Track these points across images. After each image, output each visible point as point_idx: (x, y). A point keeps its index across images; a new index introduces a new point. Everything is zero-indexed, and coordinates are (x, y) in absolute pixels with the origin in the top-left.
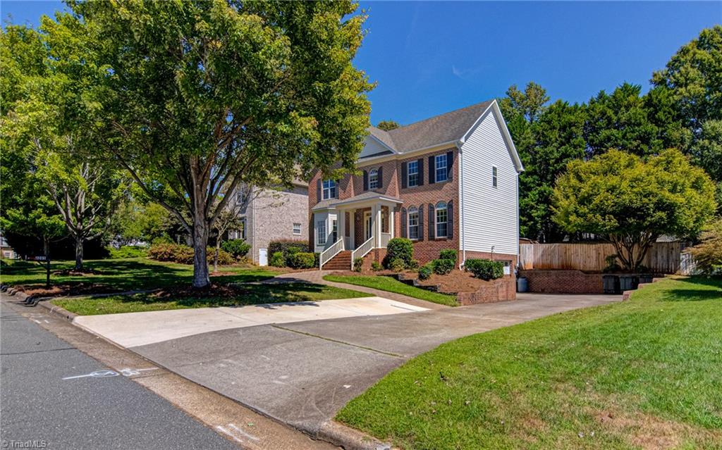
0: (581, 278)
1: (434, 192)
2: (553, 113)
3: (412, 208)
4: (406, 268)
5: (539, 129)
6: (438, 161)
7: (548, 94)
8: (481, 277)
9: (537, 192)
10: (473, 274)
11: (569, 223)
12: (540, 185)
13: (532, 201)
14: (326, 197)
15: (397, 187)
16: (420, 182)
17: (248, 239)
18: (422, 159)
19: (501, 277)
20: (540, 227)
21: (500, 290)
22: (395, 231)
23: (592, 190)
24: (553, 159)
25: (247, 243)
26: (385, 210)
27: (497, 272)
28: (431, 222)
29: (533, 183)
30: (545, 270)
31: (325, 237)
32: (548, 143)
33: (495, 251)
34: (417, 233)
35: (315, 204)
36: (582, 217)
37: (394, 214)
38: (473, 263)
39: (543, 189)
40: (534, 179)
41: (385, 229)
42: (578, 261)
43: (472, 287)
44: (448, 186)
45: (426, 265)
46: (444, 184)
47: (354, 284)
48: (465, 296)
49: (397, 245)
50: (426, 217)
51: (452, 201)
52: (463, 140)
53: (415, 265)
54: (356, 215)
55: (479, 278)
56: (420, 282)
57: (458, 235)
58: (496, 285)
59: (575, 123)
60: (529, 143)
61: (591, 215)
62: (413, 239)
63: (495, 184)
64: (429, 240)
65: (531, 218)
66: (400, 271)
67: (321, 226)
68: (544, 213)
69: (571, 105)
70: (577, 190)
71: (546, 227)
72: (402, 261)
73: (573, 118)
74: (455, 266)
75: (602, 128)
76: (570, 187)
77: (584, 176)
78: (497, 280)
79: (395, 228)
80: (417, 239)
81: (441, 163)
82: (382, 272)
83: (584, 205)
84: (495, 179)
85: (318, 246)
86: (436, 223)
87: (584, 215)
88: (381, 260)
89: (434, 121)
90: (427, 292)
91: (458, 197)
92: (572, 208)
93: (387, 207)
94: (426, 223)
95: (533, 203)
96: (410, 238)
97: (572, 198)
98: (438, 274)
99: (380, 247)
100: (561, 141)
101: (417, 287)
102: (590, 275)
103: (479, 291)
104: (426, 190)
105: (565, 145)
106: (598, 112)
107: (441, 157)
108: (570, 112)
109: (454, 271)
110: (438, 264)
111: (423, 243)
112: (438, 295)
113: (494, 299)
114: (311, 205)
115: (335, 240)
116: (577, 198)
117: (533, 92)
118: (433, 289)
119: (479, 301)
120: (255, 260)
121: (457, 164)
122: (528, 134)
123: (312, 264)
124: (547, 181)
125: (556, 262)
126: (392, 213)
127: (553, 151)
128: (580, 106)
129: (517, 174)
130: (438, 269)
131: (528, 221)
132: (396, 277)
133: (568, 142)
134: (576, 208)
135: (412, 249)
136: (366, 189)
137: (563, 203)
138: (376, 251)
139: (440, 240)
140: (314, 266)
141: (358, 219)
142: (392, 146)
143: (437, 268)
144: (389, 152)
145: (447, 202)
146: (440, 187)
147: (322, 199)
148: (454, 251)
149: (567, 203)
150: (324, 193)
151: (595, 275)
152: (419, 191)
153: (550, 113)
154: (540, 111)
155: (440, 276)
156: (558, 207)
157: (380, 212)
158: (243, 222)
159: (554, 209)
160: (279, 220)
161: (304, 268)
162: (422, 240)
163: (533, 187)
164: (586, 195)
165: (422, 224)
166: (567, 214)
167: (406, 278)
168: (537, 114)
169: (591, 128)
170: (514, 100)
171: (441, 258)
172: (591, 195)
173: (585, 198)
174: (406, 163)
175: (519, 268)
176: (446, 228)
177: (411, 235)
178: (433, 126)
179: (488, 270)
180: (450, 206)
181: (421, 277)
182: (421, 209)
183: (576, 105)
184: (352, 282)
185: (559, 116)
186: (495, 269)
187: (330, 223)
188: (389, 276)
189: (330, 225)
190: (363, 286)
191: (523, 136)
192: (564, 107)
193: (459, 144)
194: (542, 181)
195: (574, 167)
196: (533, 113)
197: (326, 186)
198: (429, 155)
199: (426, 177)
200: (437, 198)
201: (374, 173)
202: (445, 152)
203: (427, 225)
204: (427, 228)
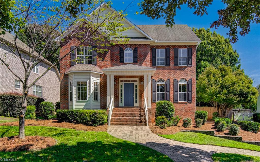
1: (177, 71)
6: (180, 52)
15: (150, 64)
16: (167, 64)
18: (169, 49)
28: (176, 92)
31: (86, 95)
34: (164, 97)
35: (67, 66)
44: (188, 70)
46: (185, 68)
50: (172, 88)
51: (191, 79)
57: (195, 101)
64: (174, 103)
67: (82, 86)
81: (183, 54)
85: (77, 102)
86: (179, 92)
91: (195, 77)
96: (158, 100)
104: (172, 69)
107: (183, 50)
121: (195, 57)
136: (122, 62)
138: (149, 110)
139: (182, 103)
141: (115, 83)
145: (188, 80)
146: (182, 69)
147: (76, 63)
150: (78, 59)
152: (166, 69)
165: (168, 92)
174: (155, 49)
176: (186, 96)
177: (158, 98)
180: (190, 82)
182: (168, 82)
189: (92, 85)
198: (174, 47)
199: (172, 61)
200: (180, 76)
201: (129, 51)
202: (186, 47)
203: (173, 93)
204: (173, 95)
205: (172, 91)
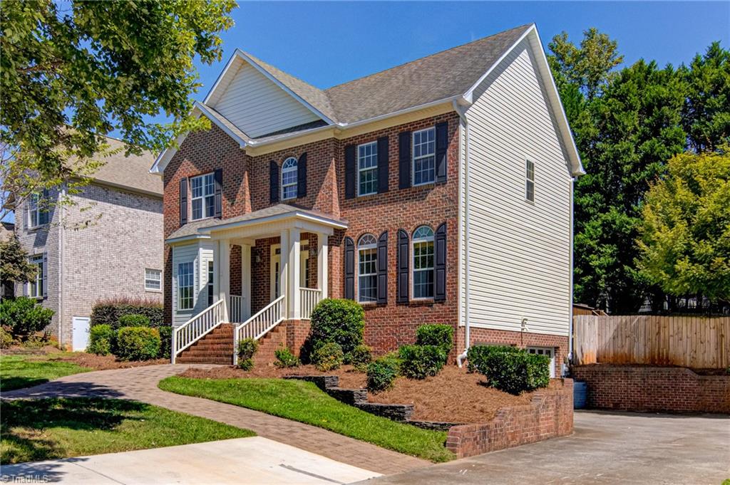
0: (691, 383)
1: (408, 205)
2: (630, 81)
3: (364, 238)
4: (346, 362)
5: (604, 109)
6: (417, 142)
7: (619, 52)
8: (502, 386)
9: (600, 222)
10: (484, 379)
11: (674, 274)
12: (605, 210)
13: (591, 238)
14: (197, 215)
15: (335, 195)
16: (382, 187)
17: (49, 297)
18: (386, 138)
19: (543, 386)
20: (603, 285)
21: (542, 415)
22: (330, 285)
23: (722, 210)
24: (628, 163)
25: (46, 306)
26: (310, 242)
27: (537, 375)
28: (403, 269)
29: (594, 206)
30: (620, 366)
31: (192, 295)
32: (621, 135)
33: (527, 329)
34: (375, 289)
35: (175, 229)
36: (701, 263)
37: (329, 250)
38: (486, 353)
39: (610, 218)
40: (595, 199)
41: (310, 279)
42: (680, 351)
43: (482, 411)
44: (435, 195)
45: (384, 358)
46: (428, 189)
47: (219, 401)
48: (466, 435)
49: (330, 314)
50: (392, 258)
51: (445, 223)
52: (468, 97)
53: (363, 357)
54: (254, 252)
55: (498, 387)
56: (369, 395)
57: (456, 296)
58: (534, 405)
59: (668, 99)
60: (588, 134)
61: (720, 260)
62: (368, 302)
63: (530, 196)
64: (398, 303)
65: (588, 269)
66: (333, 369)
67: (186, 273)
68: (611, 260)
69: (661, 68)
70: (689, 211)
71: (614, 287)
72: (338, 348)
73: (664, 92)
74: (449, 360)
75: (718, 109)
76: (676, 203)
77: (703, 183)
78: (535, 393)
79: (330, 279)
80: (374, 303)
81: (424, 146)
82: (294, 371)
83: (706, 238)
84: (530, 186)
85: (179, 313)
86: (412, 269)
87: (705, 260)
88: (299, 344)
89: (414, 67)
90: (381, 420)
91: (456, 216)
92: (679, 246)
93: (315, 236)
94: (392, 270)
95: (591, 243)
96: (361, 299)
97: (681, 226)
98: (410, 376)
99: (297, 317)
100: (643, 132)
101: (362, 408)
102: (708, 378)
103: (496, 420)
104: (393, 201)
105: (649, 138)
106: (708, 81)
107: (424, 134)
108: (659, 80)
109: (447, 369)
110: (412, 356)
111: (386, 310)
112: (406, 428)
113: (531, 436)
114: (169, 230)
115: (211, 302)
116: (690, 224)
117: (595, 47)
118: (395, 413)
119: (497, 443)
120: (63, 339)
121: (457, 148)
122: (584, 118)
123: (154, 352)
124: (618, 203)
125: (640, 351)
126: (325, 248)
127: (629, 149)
128: (675, 69)
129: (572, 180)
130: (410, 368)
131: (583, 275)
132: (320, 383)
133: (656, 134)
134: (689, 245)
135: (363, 322)
136: (274, 199)
137: (662, 236)
138: (290, 326)
139: (420, 304)
140: (160, 356)
141: (259, 259)
142: (327, 113)
143: (408, 364)
144: (321, 123)
145: (435, 227)
146: (421, 195)
147: (190, 219)
148: (446, 327)
149: (671, 234)
150: (194, 208)
151: (717, 378)
152: (380, 203)
153: (624, 81)
154: (606, 81)
155: (414, 382)
156: (654, 243)
157: (297, 245)
158: (41, 265)
159: (644, 246)
160: (116, 261)
161: (135, 358)
162: (384, 305)
163: (594, 214)
164: (710, 219)
165: (384, 271)
166: (671, 258)
167: (342, 386)
168: (601, 85)
169: (698, 109)
170: (562, 58)
171: (419, 342)
172: (719, 220)
173: (706, 225)
174: (354, 146)
175: (571, 362)
176: (431, 279)
177: (362, 293)
178: (411, 76)
179: (518, 373)
180: (441, 234)
181: (373, 386)
182: (383, 241)
183: (669, 69)
184: (219, 394)
185: (640, 87)
186: (532, 369)
187: (202, 267)
188: (308, 379)
189: (201, 271)
190: (239, 405)
191: (577, 122)
192: (649, 72)
193: (460, 106)
194: (608, 204)
195: (685, 164)
196: (595, 82)
197: (197, 192)
198: (399, 130)
199: (394, 175)
200: (416, 218)
201: (291, 166)
202: (431, 123)
203: (395, 273)
204: (395, 280)
205: (395, 268)
